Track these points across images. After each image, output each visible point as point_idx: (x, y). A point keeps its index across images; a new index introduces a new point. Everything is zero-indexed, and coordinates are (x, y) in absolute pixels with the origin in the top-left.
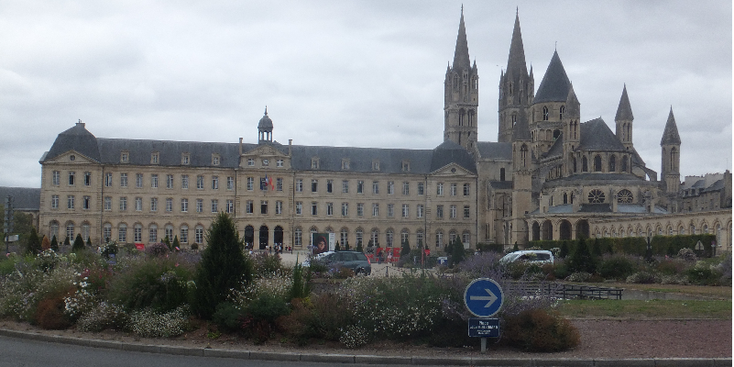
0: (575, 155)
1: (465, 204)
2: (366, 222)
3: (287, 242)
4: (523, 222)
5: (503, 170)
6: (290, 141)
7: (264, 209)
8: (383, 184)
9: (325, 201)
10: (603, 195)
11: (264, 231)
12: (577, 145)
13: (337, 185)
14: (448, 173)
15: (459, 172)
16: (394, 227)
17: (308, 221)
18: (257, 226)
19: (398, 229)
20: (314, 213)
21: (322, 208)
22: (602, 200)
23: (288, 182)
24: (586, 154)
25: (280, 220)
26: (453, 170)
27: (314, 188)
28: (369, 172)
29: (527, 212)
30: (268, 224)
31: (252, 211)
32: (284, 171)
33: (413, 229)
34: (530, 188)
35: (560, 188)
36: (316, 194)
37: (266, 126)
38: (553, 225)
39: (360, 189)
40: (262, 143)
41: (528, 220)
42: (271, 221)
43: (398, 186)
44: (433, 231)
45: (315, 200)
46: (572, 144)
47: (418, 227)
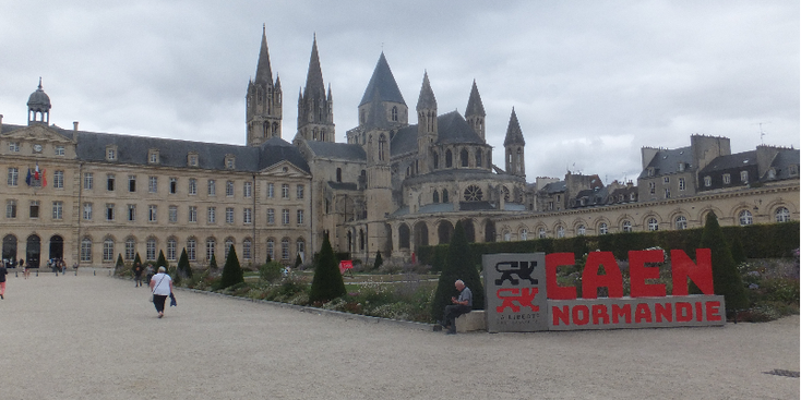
0: (436, 149)
1: (299, 207)
2: (180, 229)
3: (69, 257)
4: (383, 225)
5: (339, 171)
6: (76, 124)
7: (35, 211)
8: (202, 182)
9: (126, 202)
10: (480, 192)
11: (34, 241)
12: (436, 139)
13: (143, 181)
14: (279, 171)
15: (291, 171)
16: (216, 235)
17: (99, 228)
18: (22, 236)
19: (221, 237)
20: (110, 217)
21: (121, 213)
22: (480, 197)
23: (71, 176)
24: (451, 147)
25: (58, 227)
26: (286, 169)
27: (111, 185)
28: (185, 166)
29: (387, 214)
30: (40, 233)
31: (14, 215)
32: (67, 161)
33: (239, 238)
34: (389, 184)
35: (428, 184)
36: (112, 194)
37: (39, 103)
38: (430, 227)
39: (173, 188)
40: (33, 124)
41: (392, 223)
42: (44, 227)
43: (221, 184)
44: (263, 239)
45: (111, 201)
46: (431, 137)
47: (245, 235)
